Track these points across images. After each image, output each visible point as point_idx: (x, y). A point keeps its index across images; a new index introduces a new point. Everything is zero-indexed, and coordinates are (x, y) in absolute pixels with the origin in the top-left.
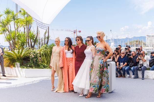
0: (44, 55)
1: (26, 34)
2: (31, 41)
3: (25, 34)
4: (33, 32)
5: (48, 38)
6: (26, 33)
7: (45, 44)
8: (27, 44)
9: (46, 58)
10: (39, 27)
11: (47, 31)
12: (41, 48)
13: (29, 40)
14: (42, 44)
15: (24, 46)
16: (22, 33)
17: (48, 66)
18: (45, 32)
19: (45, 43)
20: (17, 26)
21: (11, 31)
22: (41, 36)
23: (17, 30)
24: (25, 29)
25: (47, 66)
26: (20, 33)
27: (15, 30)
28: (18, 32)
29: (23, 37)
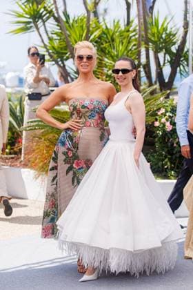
1: (134, 31)
2: (157, 59)
3: (131, 29)
4: (166, 19)
8: (143, 74)
13: (148, 57)
16: (117, 25)
21: (67, 16)
23: (95, 13)
26: (109, 27)
27: (85, 11)
28: (98, 22)
29: (125, 41)
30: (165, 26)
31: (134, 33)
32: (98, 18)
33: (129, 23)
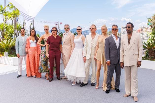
2: (18, 32)
6: (14, 25)
8: (15, 35)
11: (32, 23)
13: (16, 31)
15: (11, 36)
16: (10, 25)
20: (6, 18)
23: (6, 22)
24: (12, 21)
26: (8, 25)
27: (3, 22)
28: (6, 24)
29: (11, 28)
30: (20, 25)
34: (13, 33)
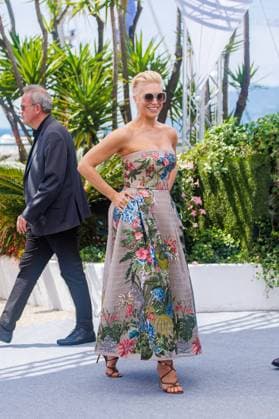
0: (218, 182)
1: (110, 59)
3: (105, 57)
4: (151, 44)
5: (244, 78)
6: (109, 51)
7: (226, 117)
9: (231, 200)
10: (189, 16)
11: (236, 39)
12: (202, 143)
13: (127, 95)
14: (210, 116)
15: (96, 127)
16: (84, 50)
17: (244, 244)
18: (227, 42)
19: (225, 109)
20: (53, 8)
21: (16, 38)
22: (204, 67)
23: (55, 35)
24: (101, 26)
25: (239, 249)
26: (73, 53)
27: (40, 32)
28: (59, 46)
29: (96, 74)
30: (150, 53)
31: (109, 63)
32: (58, 41)
33: (101, 48)
34: (109, 105)
